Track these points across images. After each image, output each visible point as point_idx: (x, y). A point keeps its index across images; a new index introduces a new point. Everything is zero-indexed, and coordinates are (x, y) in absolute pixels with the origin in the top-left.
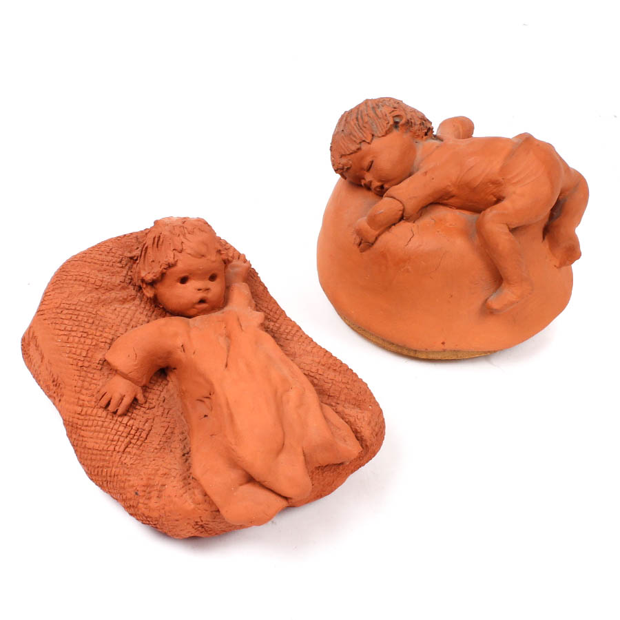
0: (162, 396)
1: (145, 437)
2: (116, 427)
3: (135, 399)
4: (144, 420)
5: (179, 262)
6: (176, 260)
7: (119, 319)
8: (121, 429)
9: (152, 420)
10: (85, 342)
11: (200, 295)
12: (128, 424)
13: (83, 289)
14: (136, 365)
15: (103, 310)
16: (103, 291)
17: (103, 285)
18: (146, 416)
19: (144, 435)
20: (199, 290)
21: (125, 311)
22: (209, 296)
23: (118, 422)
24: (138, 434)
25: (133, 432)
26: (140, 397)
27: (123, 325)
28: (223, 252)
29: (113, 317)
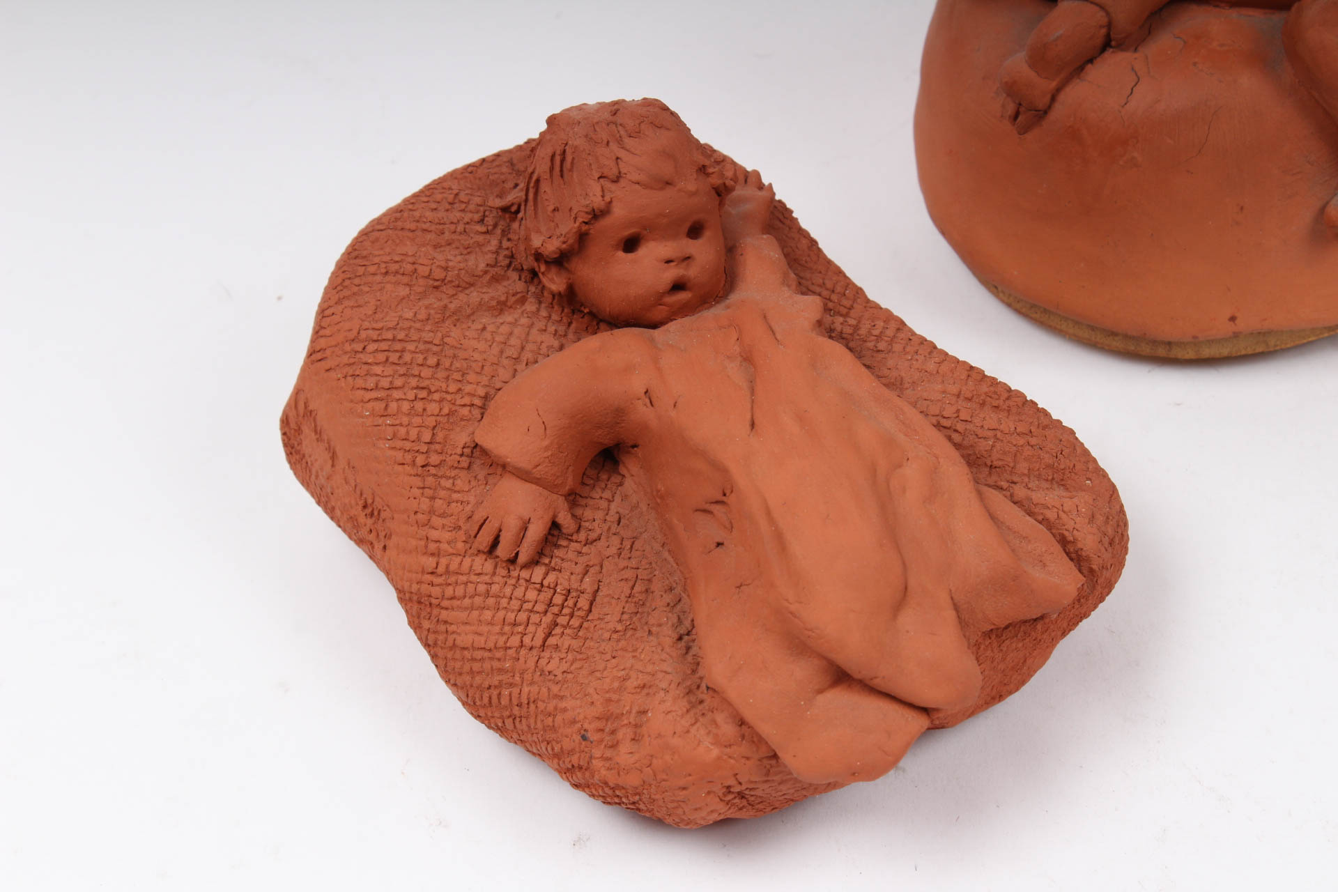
0: (612, 512)
1: (586, 607)
2: (519, 592)
3: (555, 525)
4: (579, 569)
5: (614, 204)
6: (607, 199)
7: (495, 350)
8: (532, 595)
9: (597, 568)
10: (424, 410)
11: (671, 274)
12: (546, 583)
13: (403, 291)
14: (547, 448)
15: (455, 333)
16: (451, 292)
17: (448, 279)
18: (582, 560)
19: (583, 603)
20: (668, 262)
21: (504, 329)
22: (692, 272)
23: (522, 581)
24: (570, 602)
25: (558, 599)
26: (565, 519)
27: (505, 362)
28: (711, 170)
29: (481, 346)
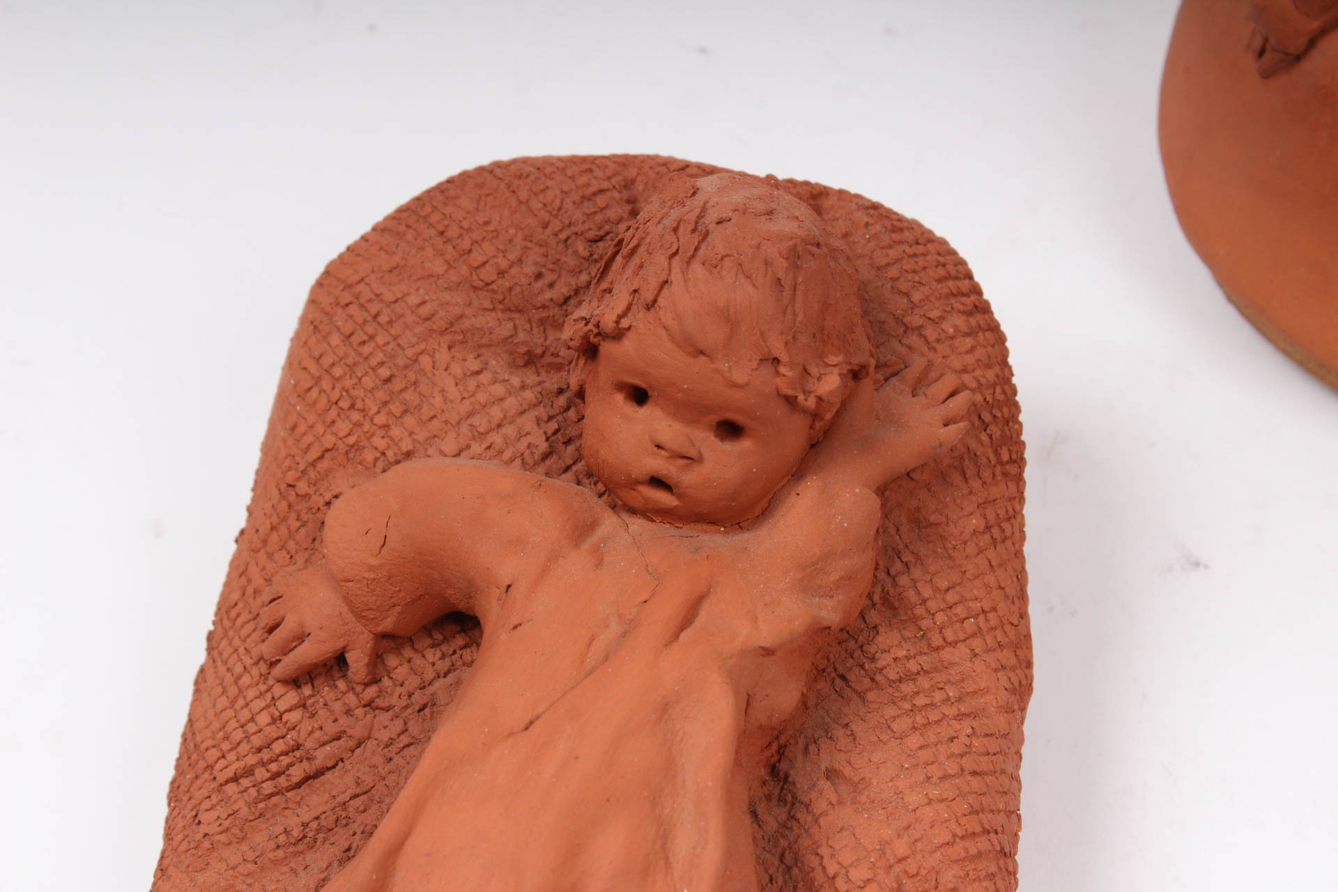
0: (430, 690)
1: (295, 780)
2: (258, 704)
3: (340, 661)
4: (331, 729)
6: (625, 323)
7: (465, 407)
8: (264, 719)
9: (352, 743)
10: (333, 422)
11: (658, 464)
12: (285, 717)
13: (438, 267)
14: (371, 568)
15: (443, 356)
16: (487, 304)
17: (494, 286)
18: (344, 721)
19: (297, 773)
20: (659, 447)
21: (499, 390)
22: (689, 478)
23: (269, 695)
24: (285, 760)
25: (279, 747)
26: (358, 660)
27: (464, 429)
28: (783, 370)
29: (453, 393)
